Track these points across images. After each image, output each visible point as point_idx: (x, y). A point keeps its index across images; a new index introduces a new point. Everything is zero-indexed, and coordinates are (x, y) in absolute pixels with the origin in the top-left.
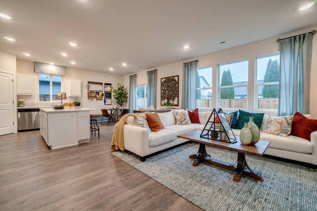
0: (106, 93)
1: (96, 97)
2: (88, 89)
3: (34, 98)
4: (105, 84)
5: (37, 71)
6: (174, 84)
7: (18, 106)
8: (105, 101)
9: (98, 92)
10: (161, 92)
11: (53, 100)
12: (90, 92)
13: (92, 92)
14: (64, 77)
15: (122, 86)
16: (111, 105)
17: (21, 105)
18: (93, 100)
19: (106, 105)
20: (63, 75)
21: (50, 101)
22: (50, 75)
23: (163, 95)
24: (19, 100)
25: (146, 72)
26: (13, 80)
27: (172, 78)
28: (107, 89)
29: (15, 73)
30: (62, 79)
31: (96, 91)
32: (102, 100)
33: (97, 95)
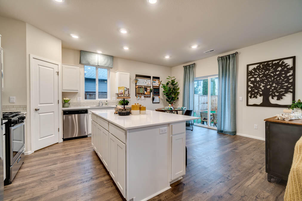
0: (154, 89)
1: (144, 93)
2: (136, 84)
3: (80, 96)
4: (154, 78)
5: (83, 62)
6: (281, 71)
7: (63, 106)
8: (153, 99)
9: (146, 88)
10: (248, 86)
11: (99, 98)
12: (138, 87)
13: (140, 87)
14: (111, 69)
15: (173, 79)
16: (159, 103)
17: (66, 105)
18: (141, 97)
19: (154, 103)
20: (110, 66)
21: (95, 99)
22: (96, 68)
23: (252, 91)
24: (65, 99)
25: (216, 57)
26: (58, 73)
27: (276, 62)
28: (155, 83)
29: (60, 63)
30: (108, 71)
31: (144, 86)
32: (150, 97)
33: (145, 91)
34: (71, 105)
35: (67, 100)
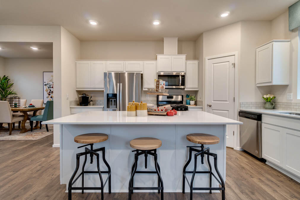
3: (290, 91)
26: (234, 64)
29: (237, 52)
34: (279, 106)
35: (267, 99)
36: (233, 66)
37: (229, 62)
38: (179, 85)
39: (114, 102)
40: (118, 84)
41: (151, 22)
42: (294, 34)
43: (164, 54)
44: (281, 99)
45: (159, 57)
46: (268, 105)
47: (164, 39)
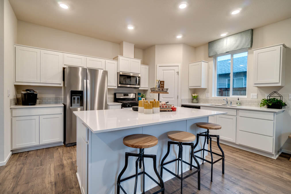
3: (208, 92)
11: (233, 95)
21: (229, 96)
22: (231, 54)
29: (180, 64)
34: (200, 101)
35: (194, 96)
36: (177, 73)
37: (174, 70)
38: (136, 85)
39: (77, 99)
40: (85, 81)
41: (125, 26)
42: (210, 59)
43: (123, 56)
44: (202, 97)
45: (120, 58)
46: (195, 101)
47: (124, 43)
